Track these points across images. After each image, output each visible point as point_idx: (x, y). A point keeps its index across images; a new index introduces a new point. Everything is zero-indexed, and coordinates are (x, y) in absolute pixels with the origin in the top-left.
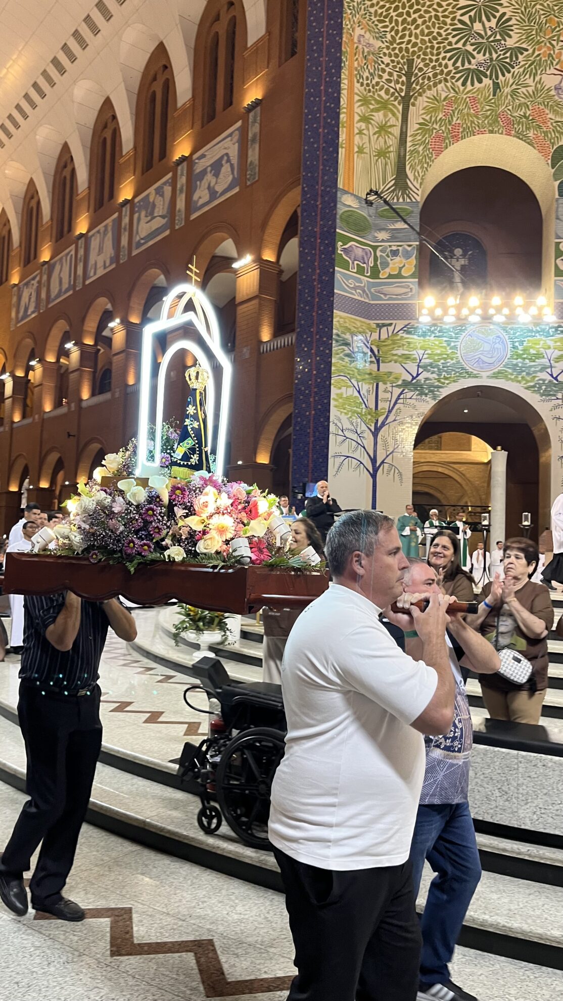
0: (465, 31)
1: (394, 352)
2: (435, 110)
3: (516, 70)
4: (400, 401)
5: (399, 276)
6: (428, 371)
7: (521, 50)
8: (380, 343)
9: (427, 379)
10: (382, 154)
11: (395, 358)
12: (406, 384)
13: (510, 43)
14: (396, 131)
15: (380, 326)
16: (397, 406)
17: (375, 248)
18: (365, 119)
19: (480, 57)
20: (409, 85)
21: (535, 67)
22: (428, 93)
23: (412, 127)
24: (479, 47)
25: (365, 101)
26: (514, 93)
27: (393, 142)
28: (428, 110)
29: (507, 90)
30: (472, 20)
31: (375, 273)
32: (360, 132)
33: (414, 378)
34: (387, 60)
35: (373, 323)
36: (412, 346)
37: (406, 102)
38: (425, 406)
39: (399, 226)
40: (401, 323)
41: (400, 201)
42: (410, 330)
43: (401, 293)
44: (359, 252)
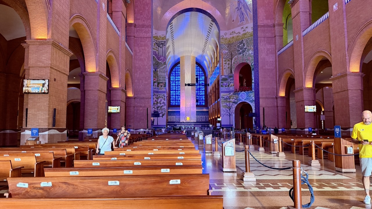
0: (239, 47)
3: (246, 51)
4: (232, 105)
5: (232, 86)
7: (246, 48)
8: (230, 96)
9: (236, 101)
10: (229, 68)
12: (233, 102)
13: (245, 47)
14: (230, 64)
15: (229, 94)
17: (228, 82)
18: (226, 64)
19: (241, 50)
20: (232, 56)
21: (249, 50)
22: (234, 57)
23: (232, 63)
24: (241, 49)
25: (225, 61)
27: (230, 66)
28: (234, 60)
29: (245, 55)
30: (240, 45)
31: (228, 86)
32: (225, 66)
34: (229, 53)
35: (228, 93)
37: (231, 59)
38: (236, 105)
39: (231, 78)
40: (232, 93)
41: (231, 75)
42: (233, 94)
43: (232, 88)
44: (225, 84)
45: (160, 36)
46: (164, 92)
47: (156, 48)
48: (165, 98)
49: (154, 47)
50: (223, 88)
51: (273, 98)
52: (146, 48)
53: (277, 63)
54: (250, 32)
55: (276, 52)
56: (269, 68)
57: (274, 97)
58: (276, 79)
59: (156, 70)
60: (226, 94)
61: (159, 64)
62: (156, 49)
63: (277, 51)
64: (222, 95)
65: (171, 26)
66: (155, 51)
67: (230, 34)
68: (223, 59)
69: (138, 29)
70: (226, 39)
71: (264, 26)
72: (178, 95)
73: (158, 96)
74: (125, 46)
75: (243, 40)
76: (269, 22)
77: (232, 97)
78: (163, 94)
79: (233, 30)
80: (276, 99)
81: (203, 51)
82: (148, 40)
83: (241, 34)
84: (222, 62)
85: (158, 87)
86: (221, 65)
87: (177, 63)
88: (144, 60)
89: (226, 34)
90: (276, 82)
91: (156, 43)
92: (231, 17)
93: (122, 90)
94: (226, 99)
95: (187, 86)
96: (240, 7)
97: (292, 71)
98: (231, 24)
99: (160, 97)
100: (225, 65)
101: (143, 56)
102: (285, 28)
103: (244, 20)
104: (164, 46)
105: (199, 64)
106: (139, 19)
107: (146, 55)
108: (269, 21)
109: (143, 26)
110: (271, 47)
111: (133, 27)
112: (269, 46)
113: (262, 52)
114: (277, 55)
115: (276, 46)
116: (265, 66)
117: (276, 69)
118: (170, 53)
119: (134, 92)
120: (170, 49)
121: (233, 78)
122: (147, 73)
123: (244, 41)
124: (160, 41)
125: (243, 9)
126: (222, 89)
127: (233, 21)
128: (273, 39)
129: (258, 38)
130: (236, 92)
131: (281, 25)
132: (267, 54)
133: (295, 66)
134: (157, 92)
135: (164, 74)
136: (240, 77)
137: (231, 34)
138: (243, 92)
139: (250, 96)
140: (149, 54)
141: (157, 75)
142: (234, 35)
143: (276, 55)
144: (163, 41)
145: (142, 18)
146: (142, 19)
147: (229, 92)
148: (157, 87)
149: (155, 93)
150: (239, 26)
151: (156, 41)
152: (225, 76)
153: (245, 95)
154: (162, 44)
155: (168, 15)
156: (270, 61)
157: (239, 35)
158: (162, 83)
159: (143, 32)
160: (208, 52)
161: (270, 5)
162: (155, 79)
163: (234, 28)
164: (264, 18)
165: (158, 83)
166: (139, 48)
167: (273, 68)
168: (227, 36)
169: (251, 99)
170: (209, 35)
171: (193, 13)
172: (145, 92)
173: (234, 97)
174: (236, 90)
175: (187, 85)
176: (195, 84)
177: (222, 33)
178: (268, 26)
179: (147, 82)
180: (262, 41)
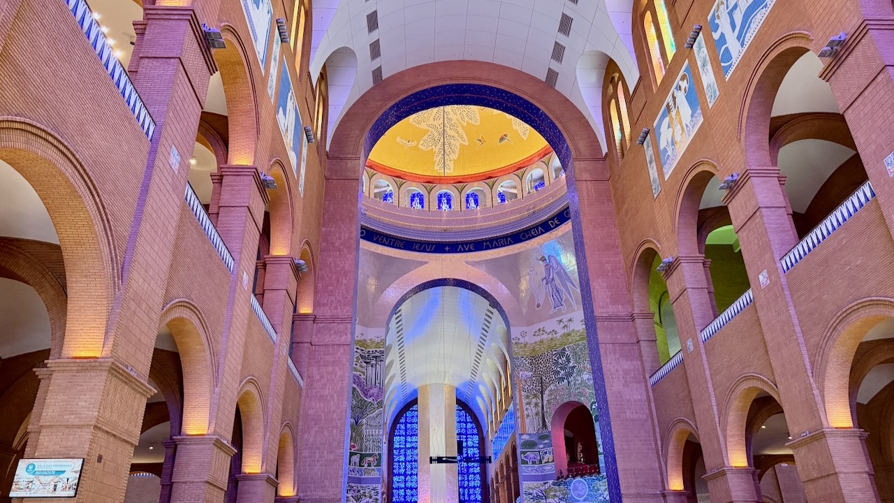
2: (551, 394)
3: (574, 375)
5: (548, 462)
7: (574, 367)
8: (546, 490)
10: (537, 414)
13: (571, 365)
14: (540, 405)
15: (545, 483)
18: (528, 404)
19: (562, 372)
20: (542, 386)
21: (580, 372)
22: (548, 389)
23: (545, 402)
24: (561, 369)
25: (527, 397)
26: (575, 384)
27: (540, 409)
28: (549, 395)
29: (572, 383)
30: (558, 358)
31: (540, 462)
32: (527, 409)
34: (534, 378)
35: (542, 482)
36: (556, 490)
37: (542, 393)
39: (546, 441)
40: (551, 482)
41: (545, 432)
42: (554, 484)
43: (550, 469)
44: (532, 455)
45: (370, 340)
46: (376, 481)
47: (361, 366)
48: (379, 497)
49: (356, 365)
50: (528, 467)
51: (655, 495)
52: (337, 369)
53: (653, 404)
54: (578, 331)
55: (645, 378)
56: (635, 416)
57: (658, 492)
58: (656, 444)
59: (357, 423)
60: (535, 484)
61: (366, 407)
62: (362, 369)
63: (647, 376)
64: (525, 486)
65: (398, 317)
66: (358, 373)
67: (534, 335)
68: (523, 393)
69: (321, 325)
70: (525, 345)
71: (609, 318)
72: (411, 489)
73: (359, 491)
74: (286, 366)
75: (564, 349)
76: (621, 310)
77: (552, 493)
78: (374, 485)
79: (540, 326)
80: (662, 498)
81: (474, 373)
82: (341, 350)
83: (559, 335)
84: (520, 400)
85: (360, 466)
86: (518, 407)
87: (410, 404)
88: (329, 398)
89: (524, 334)
90: (658, 453)
91: (362, 357)
92: (532, 297)
93: (266, 481)
94: (538, 497)
95: (435, 465)
96: (551, 277)
97: (690, 424)
98: (534, 313)
99: (365, 496)
100: (528, 406)
101: (329, 389)
102: (659, 321)
103: (563, 303)
104: (379, 363)
105: (464, 405)
106: (325, 305)
107: (335, 387)
108: (620, 307)
109: (333, 319)
110: (632, 367)
111: (309, 323)
112: (626, 365)
113: (613, 378)
114: (649, 386)
115: (642, 364)
116: (625, 413)
117: (653, 421)
118: (393, 377)
119: (300, 483)
120: (395, 370)
121: (551, 440)
122: (335, 431)
123: (567, 349)
124: (371, 350)
125: (557, 281)
126: (524, 470)
127: (538, 306)
128: (636, 347)
129: (600, 345)
130: (560, 479)
131: (649, 316)
132: (626, 381)
133: (696, 413)
134: (359, 481)
135: (377, 433)
136: (566, 438)
137: (536, 334)
138: (579, 479)
139: (598, 490)
140: (342, 384)
141: (360, 435)
142: (542, 337)
143: (646, 386)
144: (378, 350)
145: (332, 301)
146: (331, 305)
147: (544, 478)
148: (357, 467)
149: (353, 485)
150: (552, 317)
151: (362, 350)
152: (530, 435)
153: (584, 487)
154: (376, 357)
155: (392, 294)
156: (636, 401)
157: (554, 336)
158: (370, 455)
159: (333, 332)
160: (484, 374)
161: (618, 274)
162: (354, 447)
163: (540, 321)
164: (608, 300)
165: (362, 457)
166: (319, 369)
167: (644, 416)
168: (527, 339)
169: (601, 498)
170: (486, 336)
171: (448, 289)
172: (327, 483)
173: (558, 494)
174: (561, 473)
175: (434, 460)
176: (455, 458)
177: (515, 332)
178: (618, 318)
179: (332, 457)
180: (610, 353)
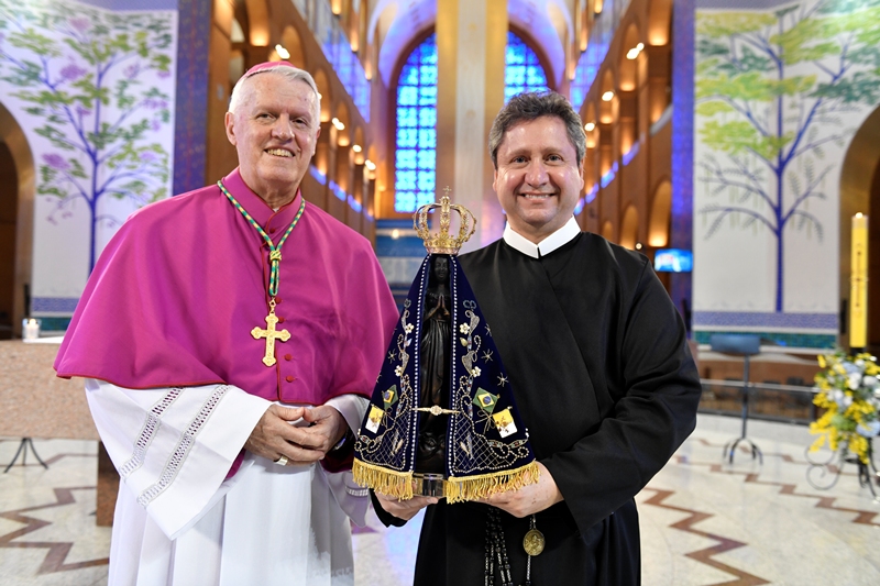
1: (804, 46)
4: (816, 116)
6: (859, 61)
9: (857, 75)
11: (805, 54)
15: (781, 14)
16: (812, 125)
33: (836, 78)
35: (770, 12)
36: (831, 29)
38: (857, 116)
42: (825, 8)
48: (171, 52)
60: (743, 16)
64: (703, 24)
73: (103, 32)
78: (157, 15)
94: (748, 62)
173: (843, 40)
